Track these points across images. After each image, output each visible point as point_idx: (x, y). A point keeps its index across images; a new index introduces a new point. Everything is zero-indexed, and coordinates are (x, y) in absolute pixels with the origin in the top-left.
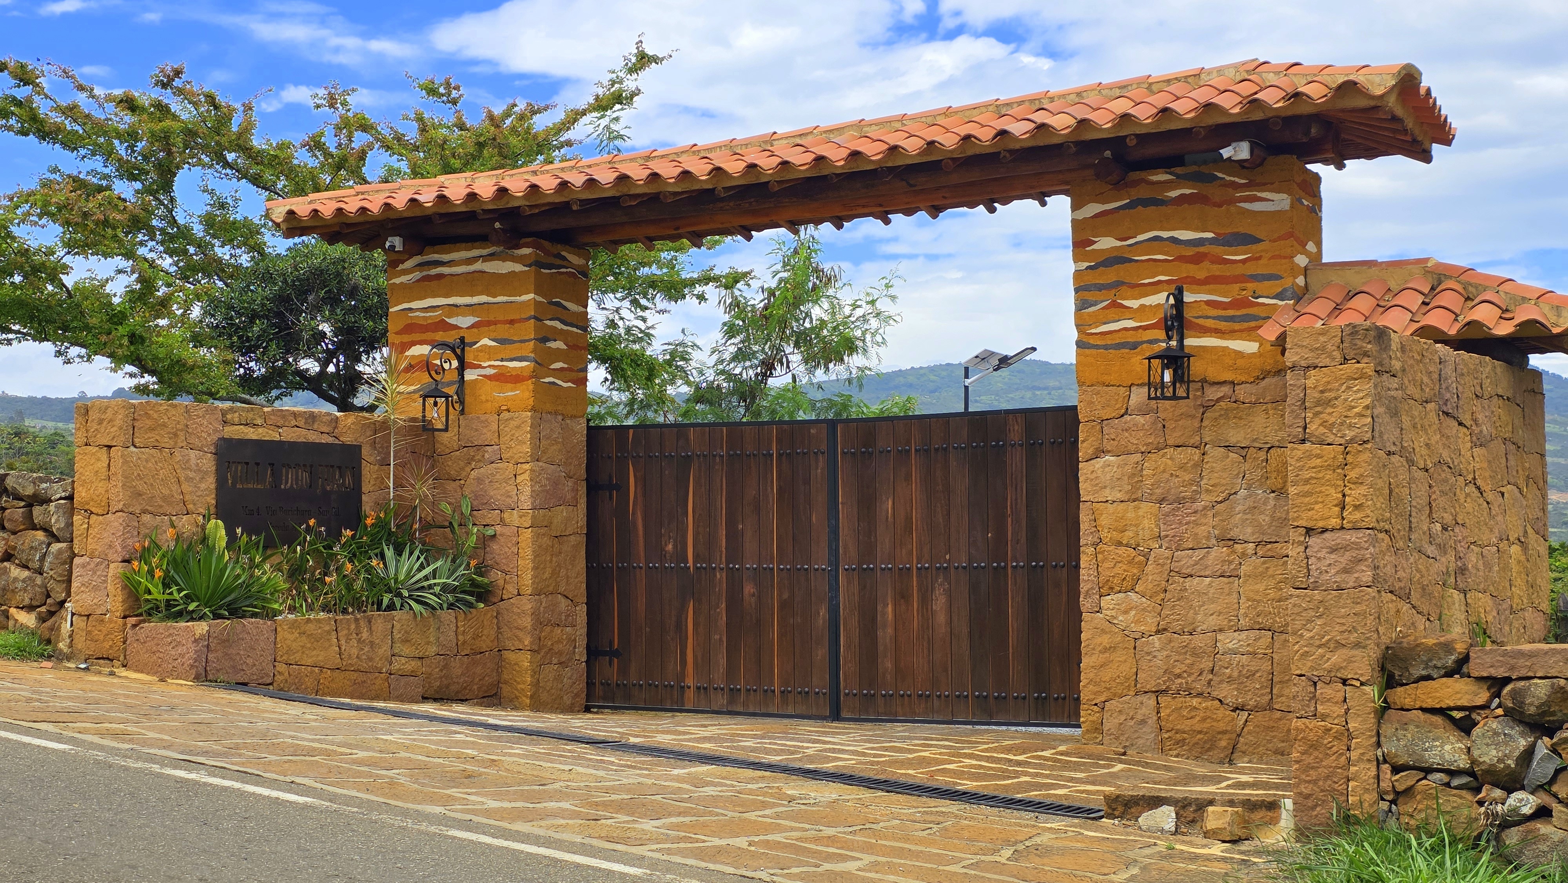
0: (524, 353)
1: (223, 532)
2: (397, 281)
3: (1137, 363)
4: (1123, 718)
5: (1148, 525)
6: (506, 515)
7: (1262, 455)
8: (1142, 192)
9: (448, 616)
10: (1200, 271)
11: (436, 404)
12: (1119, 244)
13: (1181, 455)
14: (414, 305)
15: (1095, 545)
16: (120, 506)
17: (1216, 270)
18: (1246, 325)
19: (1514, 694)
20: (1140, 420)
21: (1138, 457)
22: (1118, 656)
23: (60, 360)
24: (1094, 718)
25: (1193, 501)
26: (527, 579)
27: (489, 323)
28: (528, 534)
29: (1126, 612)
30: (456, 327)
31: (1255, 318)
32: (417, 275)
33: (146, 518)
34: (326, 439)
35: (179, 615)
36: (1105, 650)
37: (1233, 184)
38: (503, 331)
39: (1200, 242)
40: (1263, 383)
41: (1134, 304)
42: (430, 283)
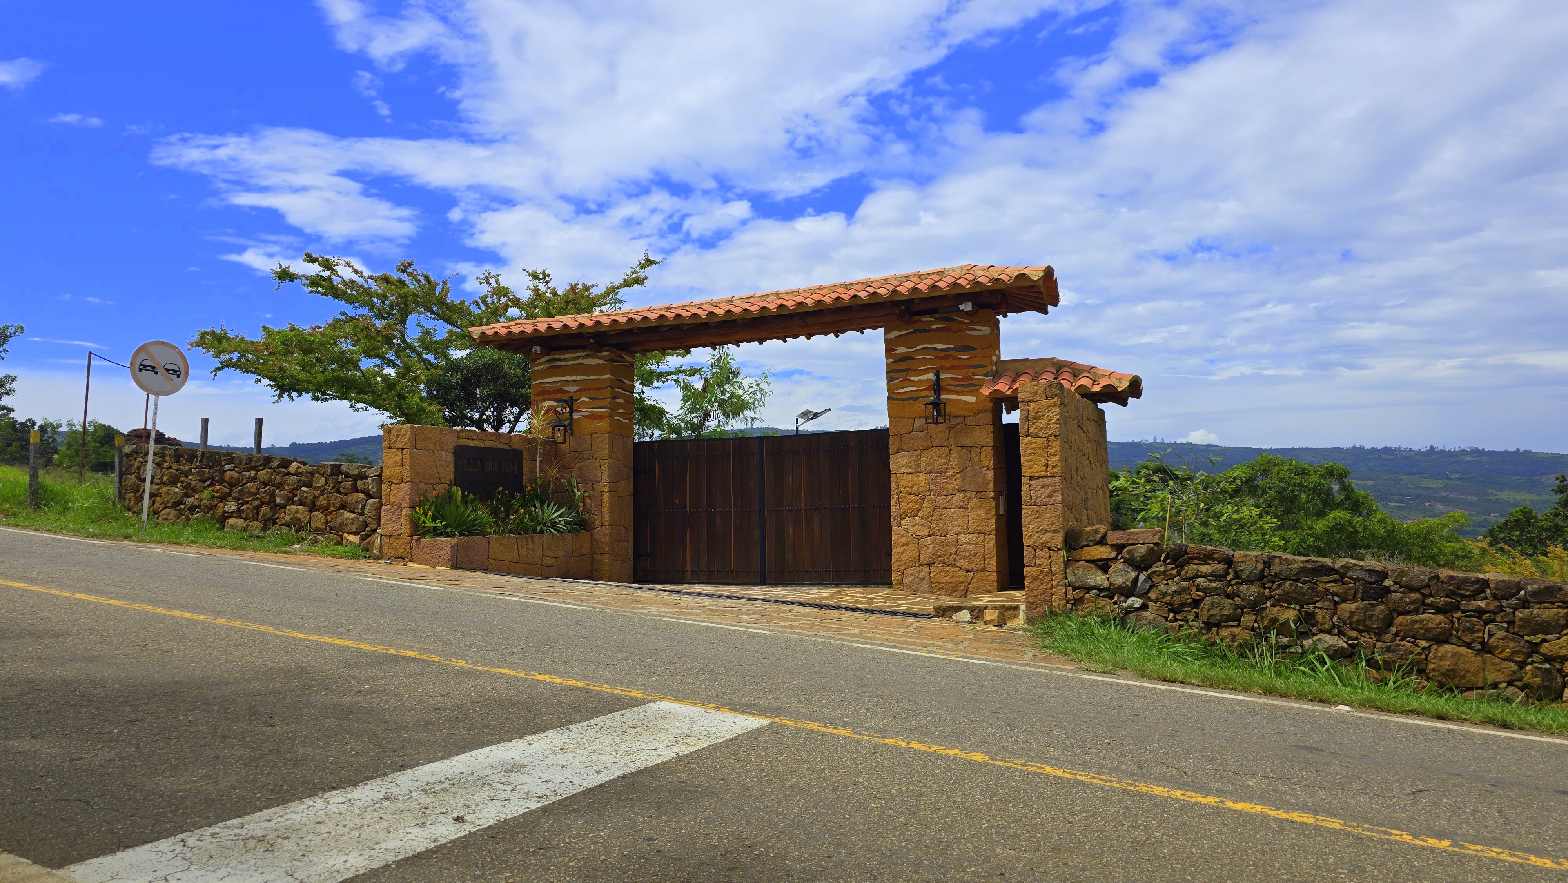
0: (605, 405)
1: (460, 493)
2: (536, 369)
3: (919, 407)
4: (913, 577)
5: (924, 484)
6: (595, 486)
7: (978, 450)
8: (918, 326)
9: (568, 536)
10: (948, 363)
11: (559, 430)
12: (908, 350)
13: (939, 451)
14: (545, 381)
15: (898, 494)
16: (409, 479)
17: (955, 363)
18: (970, 389)
19: (1129, 552)
20: (920, 434)
21: (919, 452)
22: (910, 548)
24: (899, 579)
25: (946, 472)
26: (606, 518)
27: (585, 390)
28: (606, 496)
29: (914, 527)
30: (568, 392)
31: (975, 385)
32: (547, 365)
33: (421, 485)
34: (507, 448)
35: (441, 535)
36: (904, 545)
37: (963, 322)
38: (593, 393)
39: (947, 350)
40: (979, 416)
41: (915, 379)
42: (554, 370)
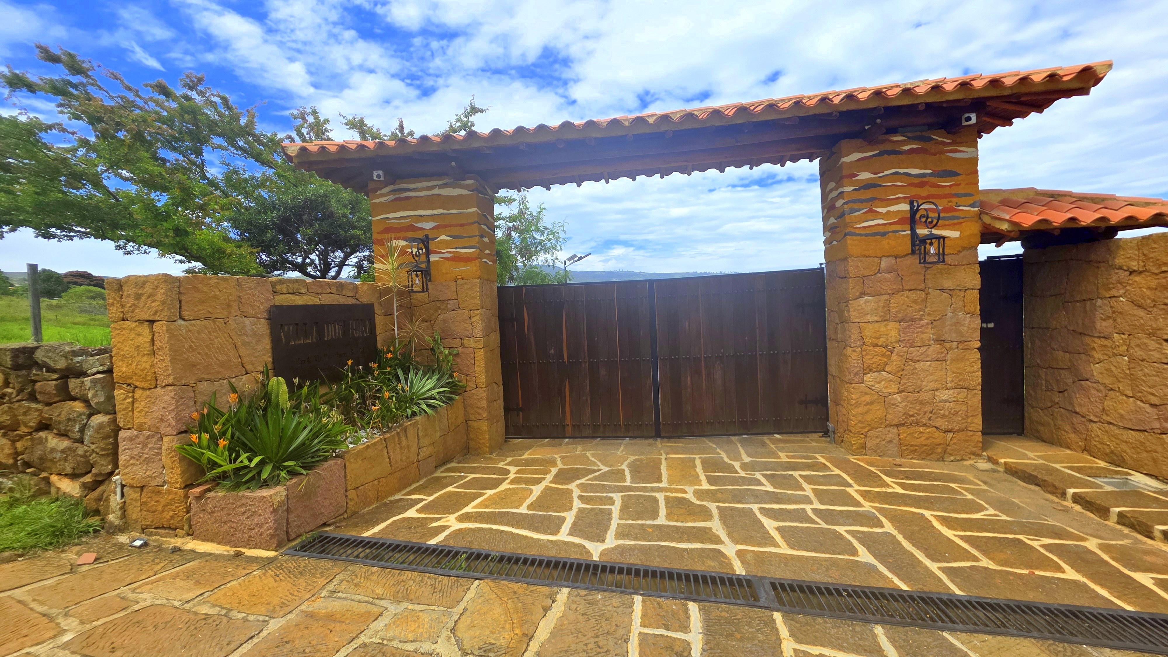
0: (472, 244)
1: (285, 386)
2: (377, 201)
3: (888, 243)
4: (878, 440)
5: (894, 334)
6: (465, 342)
7: (962, 294)
8: (887, 147)
9: (443, 413)
10: (924, 192)
11: (416, 275)
12: (873, 176)
13: (913, 295)
14: (390, 216)
15: (861, 346)
16: (170, 380)
17: (933, 191)
18: (952, 222)
20: (888, 276)
21: (886, 297)
22: (875, 407)
23: (121, 252)
24: (862, 441)
25: (921, 320)
26: (482, 379)
27: (445, 226)
28: (480, 352)
29: (879, 383)
30: (422, 229)
31: (958, 218)
32: (391, 197)
33: (203, 386)
34: (351, 301)
35: (252, 483)
36: (868, 404)
37: (943, 142)
38: (456, 231)
39: (923, 175)
40: (962, 254)
41: (883, 210)
42: (401, 203)
